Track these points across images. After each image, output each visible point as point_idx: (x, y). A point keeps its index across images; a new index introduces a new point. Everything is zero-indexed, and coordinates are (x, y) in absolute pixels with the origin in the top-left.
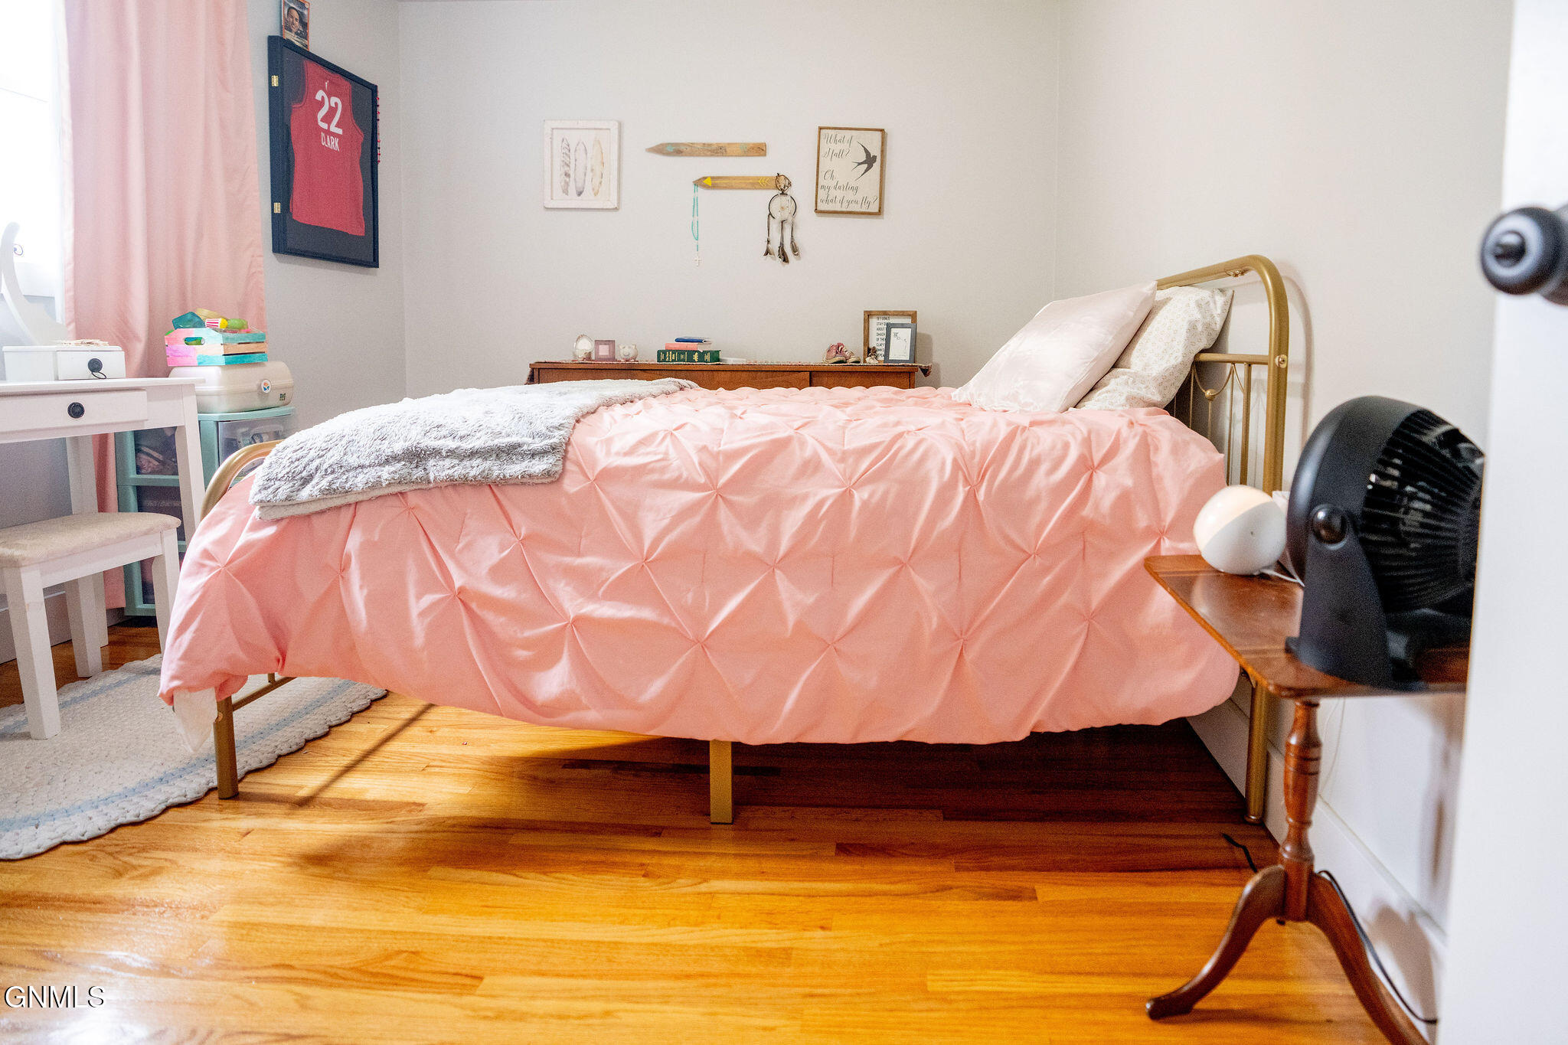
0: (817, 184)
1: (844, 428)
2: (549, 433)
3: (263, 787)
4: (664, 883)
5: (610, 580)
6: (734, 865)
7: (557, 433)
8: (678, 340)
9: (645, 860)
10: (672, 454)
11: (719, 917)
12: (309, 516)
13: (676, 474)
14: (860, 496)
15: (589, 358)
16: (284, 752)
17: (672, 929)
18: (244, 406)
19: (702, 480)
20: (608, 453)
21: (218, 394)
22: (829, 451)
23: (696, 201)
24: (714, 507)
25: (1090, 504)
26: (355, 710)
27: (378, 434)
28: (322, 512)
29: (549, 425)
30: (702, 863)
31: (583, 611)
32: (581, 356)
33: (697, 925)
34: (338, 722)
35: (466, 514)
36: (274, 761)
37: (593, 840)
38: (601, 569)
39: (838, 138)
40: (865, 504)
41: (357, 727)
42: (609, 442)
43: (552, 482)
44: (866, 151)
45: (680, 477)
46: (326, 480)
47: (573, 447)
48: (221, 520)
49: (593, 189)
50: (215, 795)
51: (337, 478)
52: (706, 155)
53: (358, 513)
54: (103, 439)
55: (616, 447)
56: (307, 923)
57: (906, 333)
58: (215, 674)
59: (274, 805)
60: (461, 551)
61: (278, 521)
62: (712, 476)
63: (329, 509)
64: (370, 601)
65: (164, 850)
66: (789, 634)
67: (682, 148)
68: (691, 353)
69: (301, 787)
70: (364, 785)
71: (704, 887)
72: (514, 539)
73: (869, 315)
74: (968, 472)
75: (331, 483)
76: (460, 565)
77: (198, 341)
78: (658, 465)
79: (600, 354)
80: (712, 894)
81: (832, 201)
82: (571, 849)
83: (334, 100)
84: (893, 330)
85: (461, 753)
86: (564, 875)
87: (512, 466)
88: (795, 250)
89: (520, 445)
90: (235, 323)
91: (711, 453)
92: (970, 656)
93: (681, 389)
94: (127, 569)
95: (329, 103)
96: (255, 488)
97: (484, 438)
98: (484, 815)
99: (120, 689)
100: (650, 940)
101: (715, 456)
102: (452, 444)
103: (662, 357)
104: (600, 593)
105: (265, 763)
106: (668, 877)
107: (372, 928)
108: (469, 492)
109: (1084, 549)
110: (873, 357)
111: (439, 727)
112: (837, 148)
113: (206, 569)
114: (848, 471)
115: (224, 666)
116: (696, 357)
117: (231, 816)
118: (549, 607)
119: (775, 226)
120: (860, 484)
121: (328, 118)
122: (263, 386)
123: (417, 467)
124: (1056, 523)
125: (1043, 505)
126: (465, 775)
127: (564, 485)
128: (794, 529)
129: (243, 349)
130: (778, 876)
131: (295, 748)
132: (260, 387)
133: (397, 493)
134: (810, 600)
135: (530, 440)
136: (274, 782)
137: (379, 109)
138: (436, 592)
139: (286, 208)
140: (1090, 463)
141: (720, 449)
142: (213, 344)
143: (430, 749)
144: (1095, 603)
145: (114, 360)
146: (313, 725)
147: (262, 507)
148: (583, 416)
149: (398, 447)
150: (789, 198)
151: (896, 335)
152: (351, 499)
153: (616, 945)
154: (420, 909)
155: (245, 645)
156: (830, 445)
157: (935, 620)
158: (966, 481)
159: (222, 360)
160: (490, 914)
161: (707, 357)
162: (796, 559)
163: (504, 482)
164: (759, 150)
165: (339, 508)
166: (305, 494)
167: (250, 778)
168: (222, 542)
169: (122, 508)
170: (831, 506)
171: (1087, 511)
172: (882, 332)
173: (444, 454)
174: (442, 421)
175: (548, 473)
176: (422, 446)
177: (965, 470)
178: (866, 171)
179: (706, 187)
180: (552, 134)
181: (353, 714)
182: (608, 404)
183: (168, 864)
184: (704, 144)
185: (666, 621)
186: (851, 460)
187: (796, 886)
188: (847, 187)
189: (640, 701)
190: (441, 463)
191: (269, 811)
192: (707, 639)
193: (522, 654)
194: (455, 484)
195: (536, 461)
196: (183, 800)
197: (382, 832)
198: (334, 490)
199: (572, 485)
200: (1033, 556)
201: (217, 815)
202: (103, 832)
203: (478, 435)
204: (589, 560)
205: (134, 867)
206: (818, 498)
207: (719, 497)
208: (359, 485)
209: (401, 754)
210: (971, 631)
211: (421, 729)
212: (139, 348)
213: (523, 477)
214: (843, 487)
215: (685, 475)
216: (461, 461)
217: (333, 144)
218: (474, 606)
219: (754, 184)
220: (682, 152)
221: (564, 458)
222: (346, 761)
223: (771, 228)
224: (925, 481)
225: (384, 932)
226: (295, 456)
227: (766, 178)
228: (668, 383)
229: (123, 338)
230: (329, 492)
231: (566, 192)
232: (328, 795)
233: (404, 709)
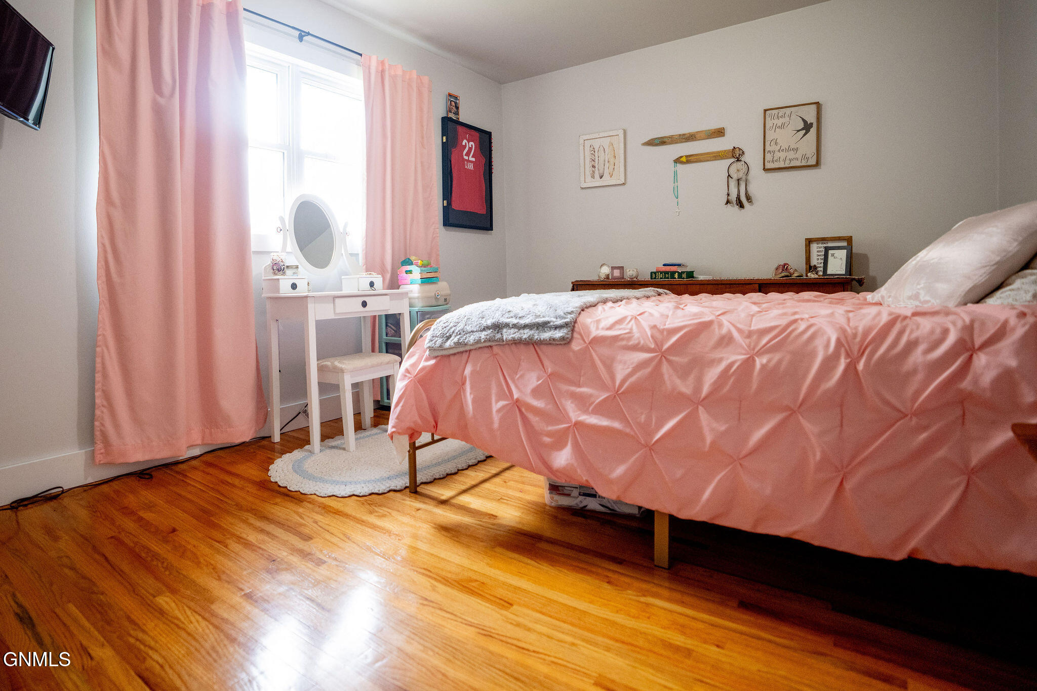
0: (764, 150)
1: (753, 316)
2: (565, 316)
3: (428, 491)
4: (619, 590)
5: (596, 403)
6: (666, 593)
7: (569, 316)
8: (664, 265)
9: (610, 574)
10: (635, 329)
11: (649, 618)
12: (449, 356)
13: (636, 342)
14: (759, 362)
15: (608, 278)
16: (437, 477)
17: (617, 615)
18: (428, 304)
19: (653, 346)
20: (597, 328)
21: (418, 298)
22: (740, 331)
23: (675, 173)
24: (660, 363)
25: (969, 378)
26: (470, 464)
27: (481, 315)
28: (454, 354)
29: (565, 312)
30: (644, 586)
31: (579, 419)
32: (603, 276)
33: (634, 617)
34: (462, 468)
35: (520, 360)
36: (432, 480)
37: (582, 556)
38: (591, 396)
39: (780, 115)
40: (763, 367)
41: (470, 473)
42: (598, 321)
43: (565, 344)
44: (803, 120)
45: (639, 343)
46: (457, 338)
47: (578, 325)
48: (413, 355)
49: (610, 173)
50: (408, 490)
51: (462, 337)
52: (682, 142)
53: (471, 356)
54: (375, 317)
55: (602, 325)
56: (439, 555)
57: (843, 254)
58: (409, 428)
59: (430, 500)
60: (518, 379)
61: (436, 357)
62: (659, 344)
63: (458, 353)
64: (474, 401)
65: (388, 508)
66: (707, 449)
67: (666, 140)
68: (673, 273)
69: (443, 495)
70: (470, 500)
71: (643, 599)
72: (546, 375)
73: (809, 242)
74: (850, 350)
75: (459, 339)
76: (517, 386)
77: (410, 272)
78: (626, 336)
79: (614, 275)
80: (648, 605)
81: (776, 161)
82: (568, 557)
83: (471, 143)
84: (831, 252)
85: (518, 495)
86: (563, 570)
87: (544, 334)
88: (749, 198)
89: (549, 322)
90: (425, 262)
91: (658, 330)
92: (848, 486)
93: (659, 295)
94: (381, 378)
95: (469, 145)
96: (427, 341)
97: (531, 318)
98: (525, 528)
99: (376, 436)
100: (605, 616)
101: (661, 332)
102: (515, 321)
103: (654, 276)
104: (591, 409)
105: (429, 480)
106: (622, 587)
107: (466, 566)
108: (522, 347)
109: (964, 415)
110: (814, 272)
111: (509, 480)
112: (779, 122)
113: (407, 378)
114: (752, 344)
115: (412, 425)
116: (676, 276)
117: (413, 500)
118: (560, 415)
119: (733, 184)
120: (760, 353)
121: (468, 154)
122: (437, 294)
123: (498, 333)
124: (932, 391)
125: (920, 377)
126: (519, 507)
127: (572, 346)
128: (712, 380)
129: (429, 275)
130: (692, 607)
131: (442, 476)
132: (435, 295)
133: (488, 346)
134: (723, 428)
135: (554, 320)
136: (431, 490)
137: (493, 145)
138: (505, 401)
139: (449, 204)
140: (970, 344)
141: (665, 327)
142: (417, 273)
143: (503, 490)
144: (974, 461)
145: (379, 281)
146: (450, 467)
147: (430, 350)
148: (587, 308)
149: (489, 322)
150: (743, 163)
151: (833, 255)
152: (468, 348)
153: (584, 613)
154: (488, 564)
155: (421, 416)
156: (739, 326)
157: (818, 456)
158: (848, 355)
159: (420, 281)
160: (521, 577)
161: (684, 276)
162: (713, 400)
163: (541, 343)
164: (720, 133)
165: (462, 352)
166: (448, 344)
167: (422, 486)
168: (414, 365)
169: (380, 351)
170: (738, 368)
171: (966, 384)
172: (821, 253)
173: (511, 326)
174: (511, 309)
175: (563, 338)
176: (500, 321)
177: (847, 346)
178: (804, 135)
179: (682, 163)
180: (584, 144)
181: (469, 466)
182: (605, 301)
183: (388, 514)
184: (680, 135)
185: (628, 430)
186: (755, 337)
187: (706, 617)
188: (789, 149)
189: (610, 477)
190: (509, 331)
191: (429, 503)
192: (653, 444)
193: (547, 440)
194: (517, 342)
195: (557, 331)
196: (395, 488)
197: (475, 524)
198: (460, 343)
199: (576, 346)
200: (909, 416)
201: (408, 499)
202: (367, 494)
203: (528, 316)
204: (584, 390)
205: (377, 512)
206: (729, 361)
207: (663, 358)
208: (471, 341)
209: (489, 490)
210: (850, 467)
211: (500, 480)
212: (388, 276)
213: (550, 340)
214: (748, 354)
215: (642, 342)
216: (519, 330)
217: (470, 167)
218: (523, 410)
219: (717, 156)
220: (665, 142)
221: (573, 330)
222: (464, 487)
223: (730, 185)
224: (813, 354)
225: (471, 570)
226: (444, 325)
227: (725, 151)
228: (649, 291)
229: (382, 272)
230: (458, 344)
231: (593, 177)
232: (454, 501)
233: (493, 468)
